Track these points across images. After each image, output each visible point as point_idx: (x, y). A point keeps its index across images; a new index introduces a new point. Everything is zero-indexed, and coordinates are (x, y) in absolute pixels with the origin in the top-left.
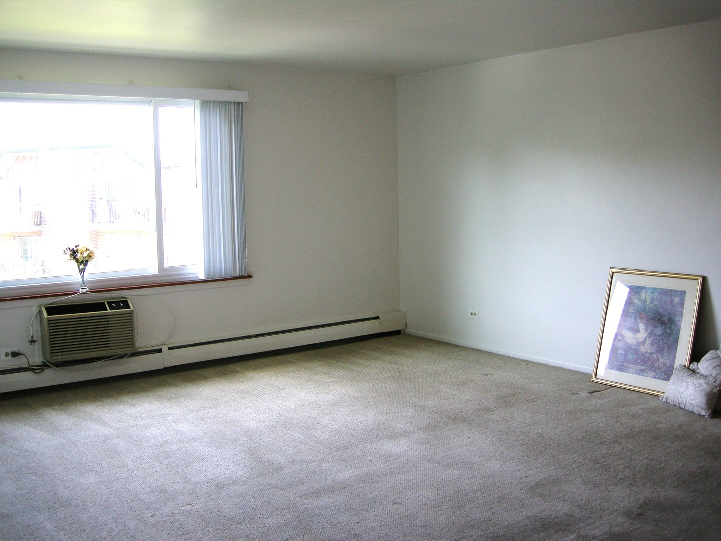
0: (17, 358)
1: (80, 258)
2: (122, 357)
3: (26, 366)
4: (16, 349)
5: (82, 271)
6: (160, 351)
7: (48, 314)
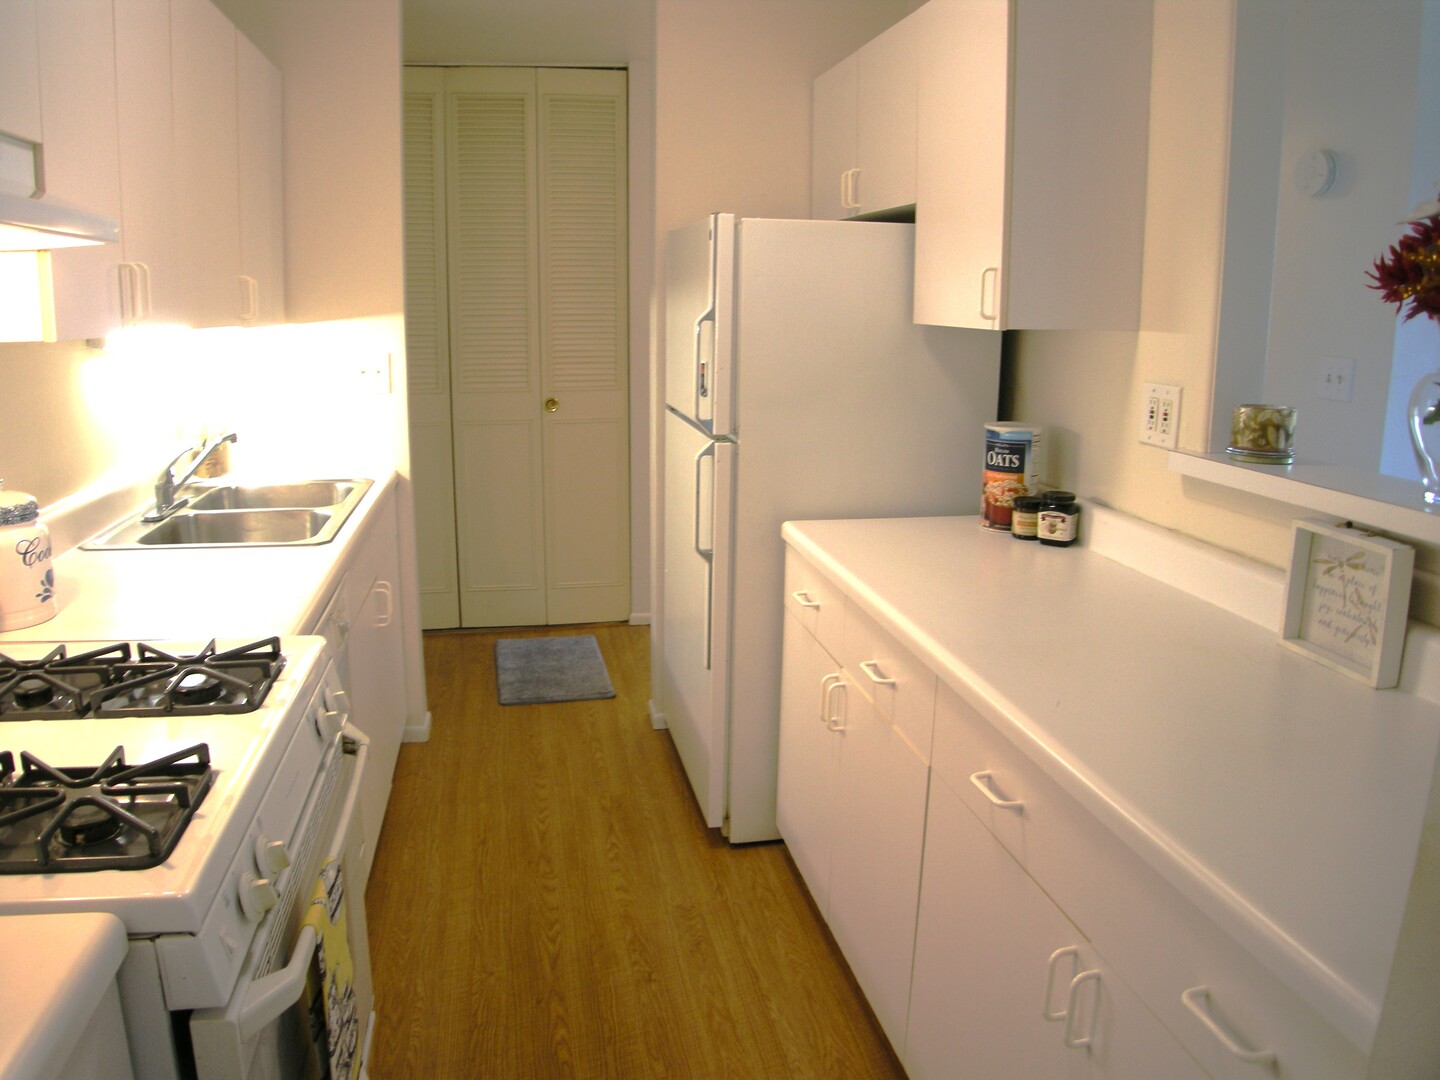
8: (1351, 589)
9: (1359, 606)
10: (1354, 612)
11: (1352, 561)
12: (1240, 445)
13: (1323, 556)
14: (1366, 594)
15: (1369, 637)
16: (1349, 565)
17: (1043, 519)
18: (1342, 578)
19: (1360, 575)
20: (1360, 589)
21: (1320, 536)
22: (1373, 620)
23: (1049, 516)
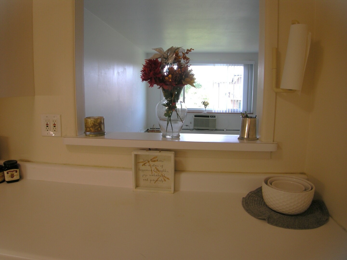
0: (187, 126)
1: (205, 104)
2: (213, 130)
3: (189, 129)
4: (187, 125)
5: (205, 107)
6: (224, 130)
7: (195, 117)
8: (153, 168)
9: (158, 172)
10: (156, 174)
11: (153, 160)
12: (92, 131)
13: (141, 160)
14: (160, 168)
15: (163, 180)
16: (152, 161)
17: (8, 173)
18: (150, 165)
19: (156, 163)
20: (157, 167)
21: (139, 155)
22: (163, 175)
23: (10, 172)
